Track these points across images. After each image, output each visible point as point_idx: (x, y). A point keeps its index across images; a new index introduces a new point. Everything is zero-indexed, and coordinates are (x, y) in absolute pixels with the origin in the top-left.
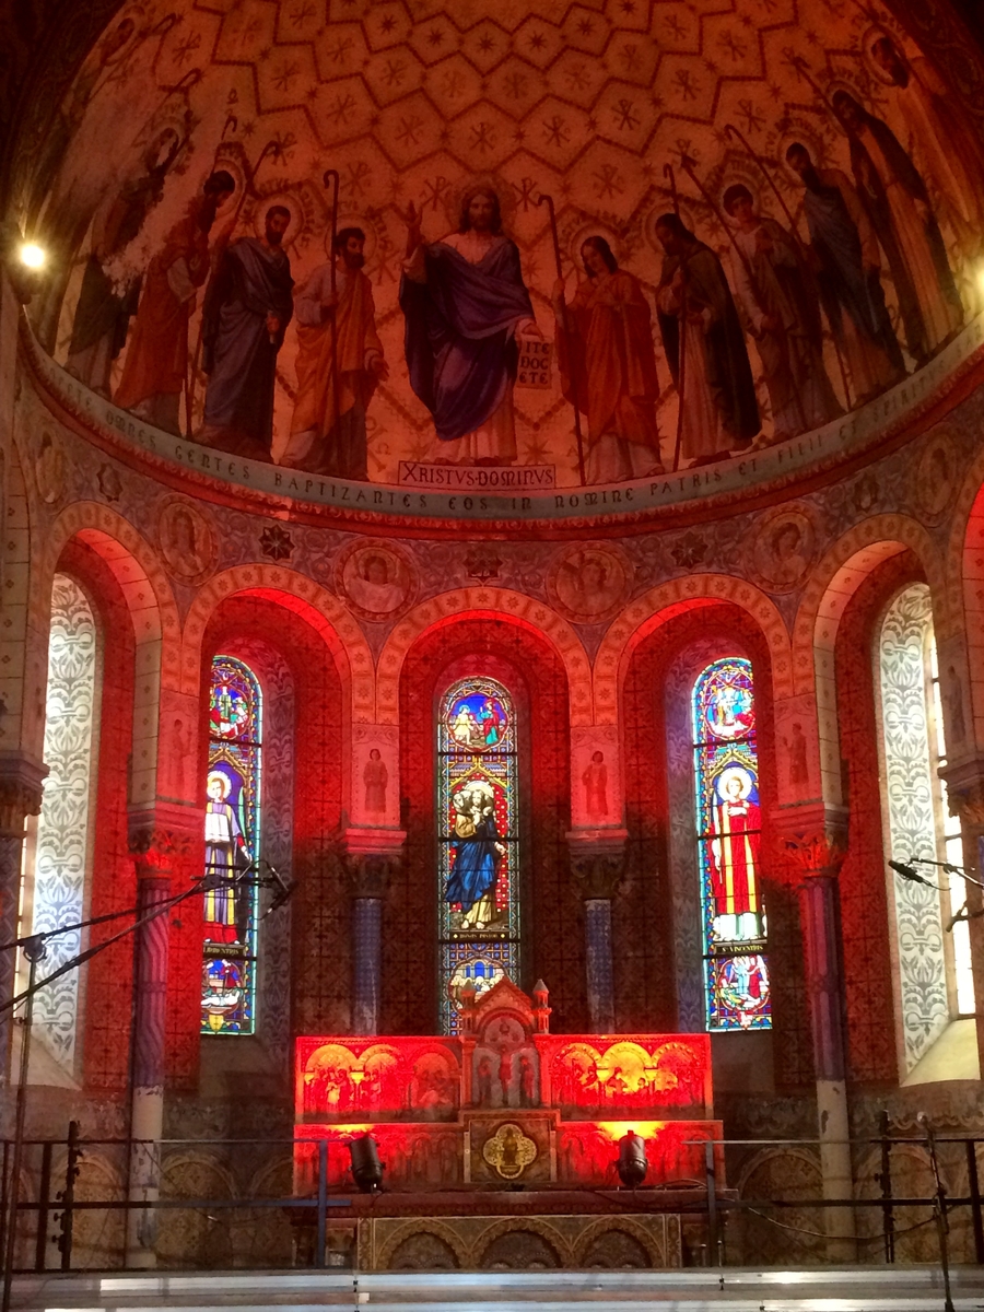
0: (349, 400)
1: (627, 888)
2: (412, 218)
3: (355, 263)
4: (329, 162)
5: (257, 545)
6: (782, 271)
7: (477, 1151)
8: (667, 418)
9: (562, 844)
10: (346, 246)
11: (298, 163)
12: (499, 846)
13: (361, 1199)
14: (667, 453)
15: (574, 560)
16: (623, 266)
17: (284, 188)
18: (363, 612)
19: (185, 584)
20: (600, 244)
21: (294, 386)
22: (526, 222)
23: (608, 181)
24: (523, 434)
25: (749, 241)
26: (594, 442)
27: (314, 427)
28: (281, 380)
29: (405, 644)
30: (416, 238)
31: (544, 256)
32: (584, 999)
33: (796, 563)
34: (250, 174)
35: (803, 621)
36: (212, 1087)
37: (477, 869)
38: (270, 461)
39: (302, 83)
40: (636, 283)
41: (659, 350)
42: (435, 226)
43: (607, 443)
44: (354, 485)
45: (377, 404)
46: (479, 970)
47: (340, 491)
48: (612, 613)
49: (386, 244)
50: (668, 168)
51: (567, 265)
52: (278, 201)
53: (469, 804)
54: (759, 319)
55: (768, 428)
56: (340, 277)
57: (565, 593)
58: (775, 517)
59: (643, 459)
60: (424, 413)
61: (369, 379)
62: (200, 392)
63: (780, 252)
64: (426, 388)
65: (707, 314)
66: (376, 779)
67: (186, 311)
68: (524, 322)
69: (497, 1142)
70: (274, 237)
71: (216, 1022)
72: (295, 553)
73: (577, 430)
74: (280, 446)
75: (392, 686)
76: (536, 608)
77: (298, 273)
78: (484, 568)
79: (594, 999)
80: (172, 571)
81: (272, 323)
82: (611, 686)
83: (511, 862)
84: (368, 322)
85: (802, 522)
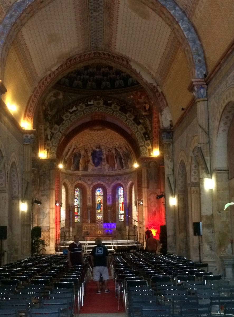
0: (86, 164)
1: (112, 209)
2: (92, 148)
3: (87, 152)
4: (84, 145)
5: (78, 179)
6: (125, 154)
7: (97, 232)
8: (116, 165)
9: (106, 205)
10: (86, 151)
11: (81, 145)
12: (101, 204)
13: (87, 236)
14: (116, 168)
15: (107, 179)
16: (112, 152)
17: (80, 147)
18: (88, 184)
19: (72, 184)
20: (109, 150)
21: (81, 163)
22: (103, 148)
23: (110, 145)
24: (103, 166)
25: (122, 151)
26: (109, 167)
27: (83, 167)
28: (80, 163)
29: (92, 187)
30: (92, 149)
31: (104, 150)
32: (108, 219)
33: (126, 181)
34: (77, 147)
35: (126, 186)
36: (76, 227)
37: (99, 206)
38: (79, 171)
39: (81, 140)
40: (113, 153)
41: (115, 159)
42: (94, 148)
43: (111, 167)
44: (87, 172)
45: (89, 164)
46: (99, 216)
47: (86, 173)
48: (111, 184)
49: (89, 150)
50: (115, 145)
51: (106, 151)
52: (79, 148)
53: (99, 200)
54: (123, 158)
55: (124, 168)
56: (85, 153)
57: (107, 182)
58: (125, 176)
59: (114, 169)
60: (94, 165)
61: (88, 162)
62: (73, 166)
63: (125, 153)
64: (94, 162)
65: (119, 157)
66: (89, 200)
67: (72, 159)
68: (103, 156)
69: (98, 231)
70: (79, 151)
71: (76, 221)
72: (82, 179)
73: (108, 166)
74: (80, 169)
75: (91, 191)
76: (104, 183)
77: (81, 154)
78: (99, 180)
79: (109, 219)
80: (71, 183)
81: (79, 158)
82: (111, 191)
83: (102, 206)
84: (88, 157)
85: (126, 177)
